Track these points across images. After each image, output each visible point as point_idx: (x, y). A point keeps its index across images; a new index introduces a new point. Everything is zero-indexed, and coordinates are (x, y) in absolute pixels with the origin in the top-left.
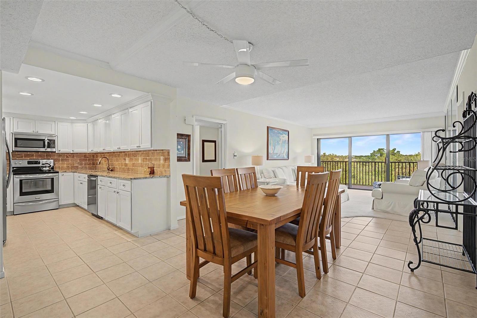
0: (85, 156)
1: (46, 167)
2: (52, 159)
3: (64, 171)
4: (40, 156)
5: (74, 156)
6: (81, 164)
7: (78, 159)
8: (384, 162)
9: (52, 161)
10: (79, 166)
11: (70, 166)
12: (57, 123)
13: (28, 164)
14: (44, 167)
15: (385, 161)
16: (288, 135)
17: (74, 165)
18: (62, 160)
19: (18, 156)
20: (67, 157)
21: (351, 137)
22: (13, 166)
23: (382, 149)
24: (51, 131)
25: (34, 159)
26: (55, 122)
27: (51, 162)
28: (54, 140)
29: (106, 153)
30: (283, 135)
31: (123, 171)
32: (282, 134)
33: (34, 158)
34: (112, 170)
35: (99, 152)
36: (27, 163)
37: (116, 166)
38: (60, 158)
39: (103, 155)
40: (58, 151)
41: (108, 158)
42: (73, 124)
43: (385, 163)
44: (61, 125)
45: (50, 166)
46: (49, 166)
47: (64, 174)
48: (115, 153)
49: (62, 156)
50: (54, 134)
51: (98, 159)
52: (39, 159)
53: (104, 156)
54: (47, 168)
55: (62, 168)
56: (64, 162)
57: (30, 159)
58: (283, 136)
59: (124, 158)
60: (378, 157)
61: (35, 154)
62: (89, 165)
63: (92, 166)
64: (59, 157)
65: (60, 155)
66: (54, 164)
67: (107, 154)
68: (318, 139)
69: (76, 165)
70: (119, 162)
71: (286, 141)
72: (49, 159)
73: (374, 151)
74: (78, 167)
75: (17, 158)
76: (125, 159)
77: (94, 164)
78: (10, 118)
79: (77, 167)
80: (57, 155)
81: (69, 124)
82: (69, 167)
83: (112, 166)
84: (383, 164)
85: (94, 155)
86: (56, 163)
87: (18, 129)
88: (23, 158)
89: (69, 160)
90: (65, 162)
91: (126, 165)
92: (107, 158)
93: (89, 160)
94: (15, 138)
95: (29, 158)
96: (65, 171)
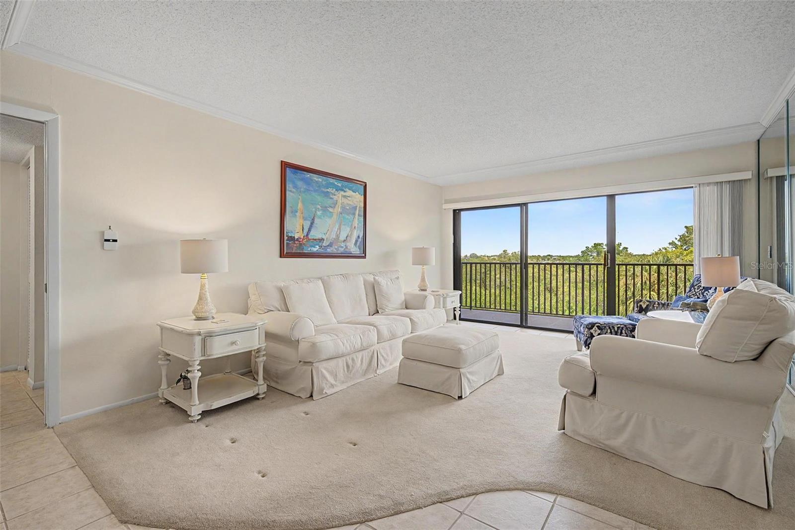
8: (601, 264)
15: (605, 262)
16: (362, 192)
21: (526, 204)
23: (600, 244)
30: (345, 191)
32: (343, 190)
43: (605, 265)
58: (345, 194)
60: (593, 258)
68: (454, 211)
71: (355, 208)
73: (586, 247)
84: (601, 268)
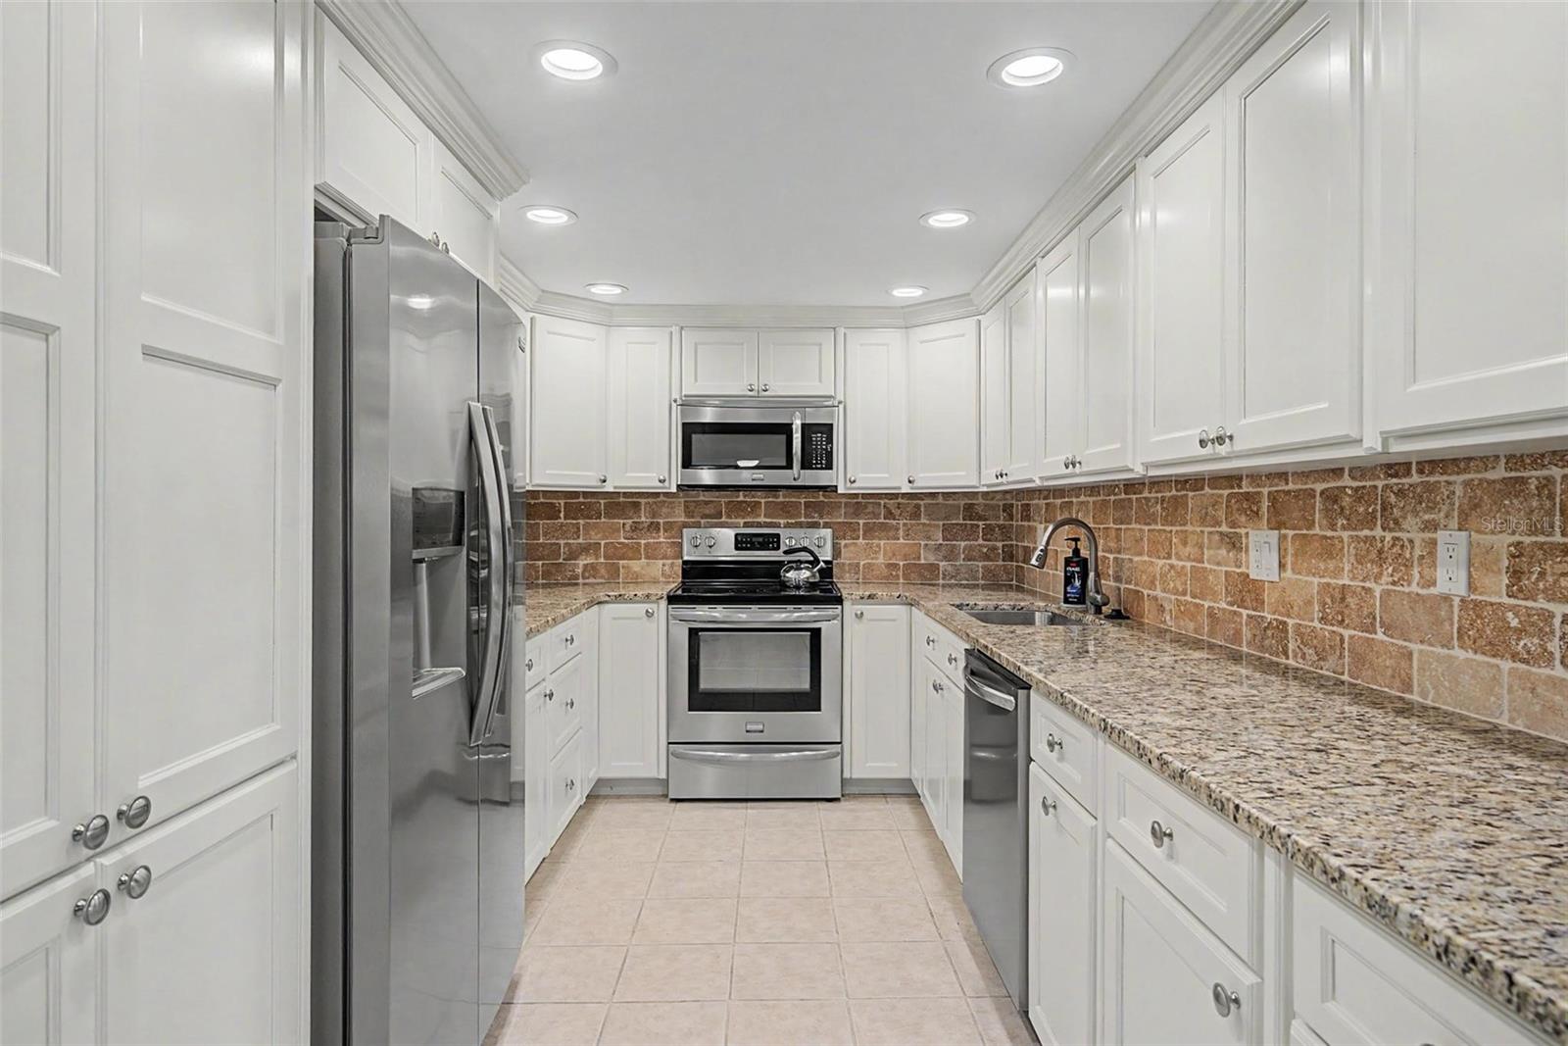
0: (970, 511)
1: (797, 565)
2: (826, 525)
3: (867, 593)
4: (782, 509)
5: (918, 507)
6: (950, 556)
7: (938, 526)
9: (827, 533)
10: (942, 564)
11: (901, 563)
12: (845, 334)
13: (737, 548)
14: (791, 568)
17: (919, 558)
18: (869, 531)
19: (707, 512)
20: (891, 513)
22: (686, 558)
24: (820, 381)
25: (759, 525)
26: (834, 328)
27: (822, 541)
28: (832, 425)
29: (1077, 490)
31: (1211, 633)
33: (762, 519)
34: (1117, 616)
35: (1038, 483)
36: (733, 546)
37: (1152, 585)
38: (861, 522)
39: (1059, 501)
40: (849, 484)
41: (1091, 525)
42: (911, 331)
44: (861, 345)
45: (816, 561)
46: (812, 559)
47: (869, 609)
48: (1146, 494)
49: (870, 509)
50: (831, 397)
51: (1032, 530)
52: (777, 526)
53: (1066, 515)
54: (805, 574)
55: (867, 575)
56: (876, 541)
57: (746, 525)
59: (1224, 528)
61: (763, 501)
62: (987, 557)
63: (1001, 563)
64: (856, 514)
65: (864, 503)
66: (836, 552)
67: (1082, 498)
69: (926, 558)
70: (1174, 561)
72: (815, 525)
74: (937, 567)
75: (702, 521)
76: (1234, 543)
77: (1009, 555)
78: (671, 333)
79: (933, 568)
80: (846, 504)
81: (892, 338)
82: (895, 566)
83: (1118, 579)
85: (1012, 505)
86: (846, 546)
87: (696, 380)
88: (723, 519)
89: (898, 529)
90: (882, 542)
91: (1247, 590)
92: (1086, 526)
93: (989, 531)
94: (684, 424)
95: (742, 521)
96: (870, 597)
